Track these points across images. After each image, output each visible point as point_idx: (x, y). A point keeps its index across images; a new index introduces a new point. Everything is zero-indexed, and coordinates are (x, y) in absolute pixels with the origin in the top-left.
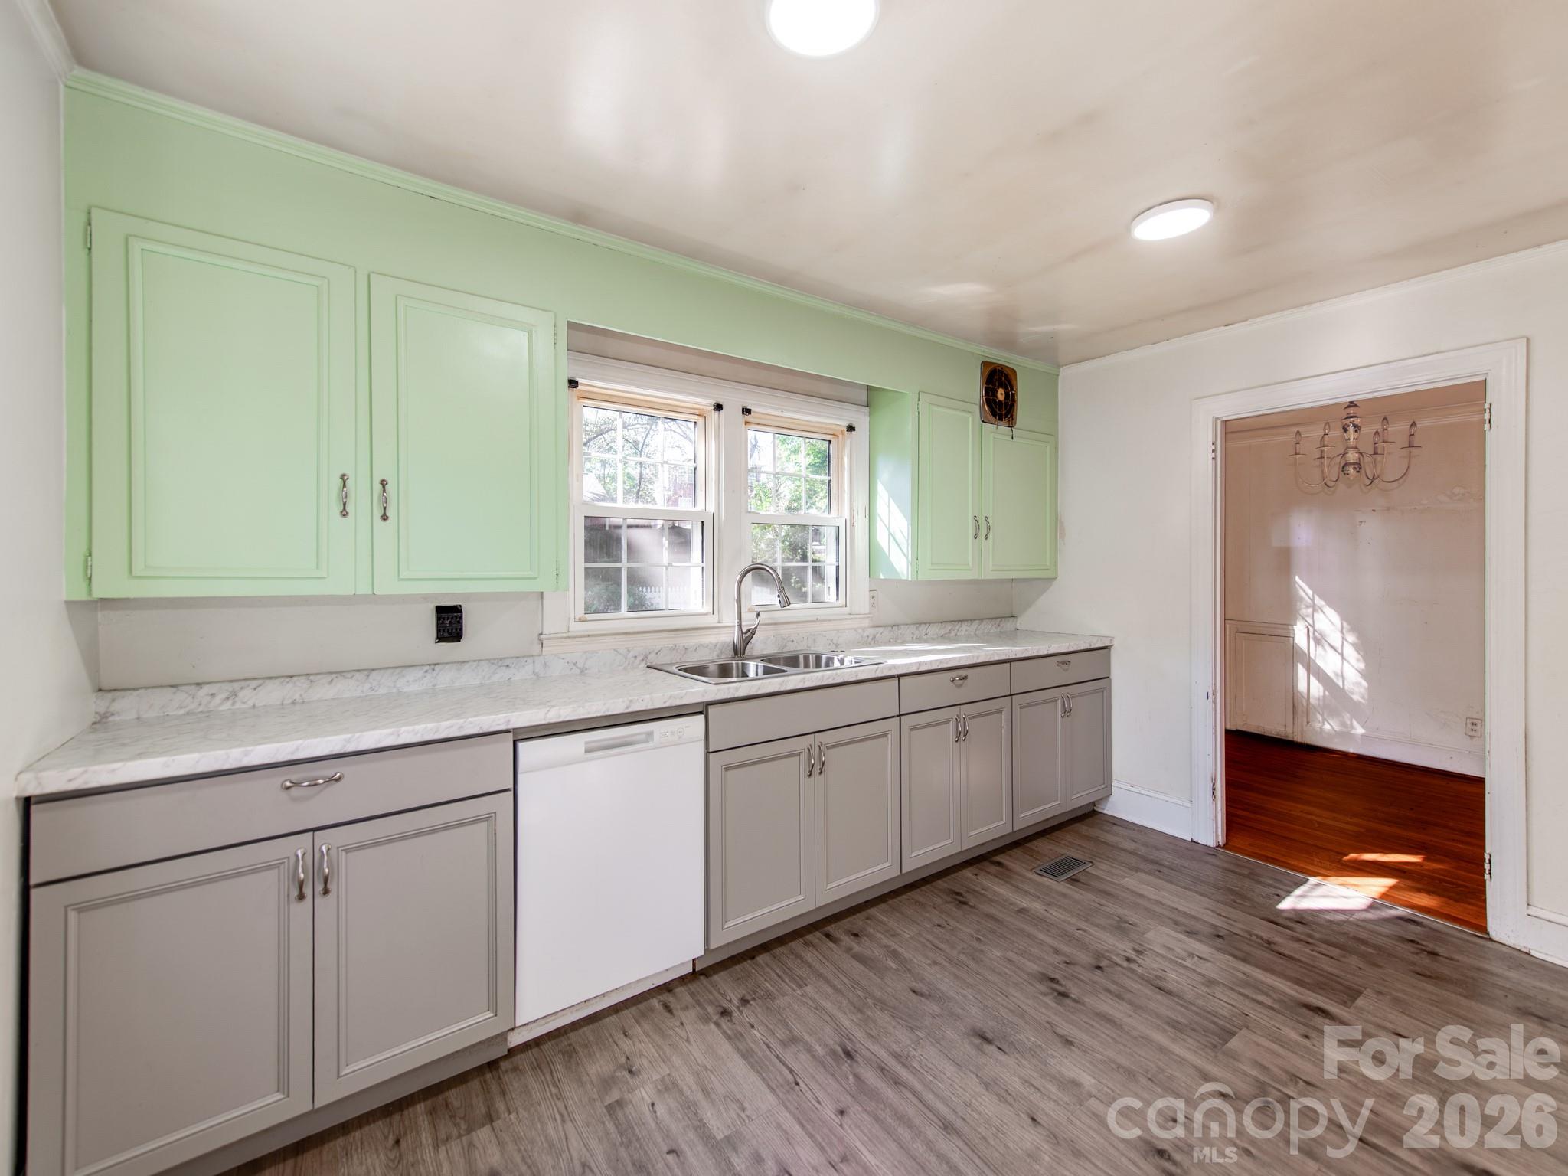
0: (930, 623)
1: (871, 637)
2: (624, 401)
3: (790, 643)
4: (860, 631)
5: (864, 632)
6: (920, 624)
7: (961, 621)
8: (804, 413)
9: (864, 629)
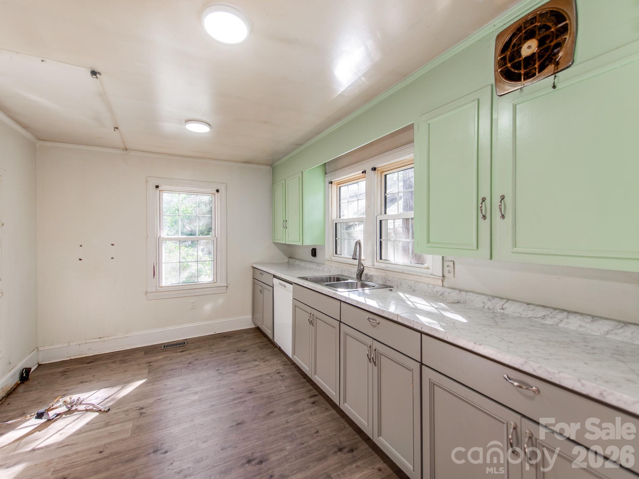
0: (508, 300)
1: (440, 293)
2: (346, 182)
3: (388, 281)
4: (431, 286)
5: (434, 288)
6: (494, 297)
7: (569, 312)
8: (399, 157)
9: (434, 286)
